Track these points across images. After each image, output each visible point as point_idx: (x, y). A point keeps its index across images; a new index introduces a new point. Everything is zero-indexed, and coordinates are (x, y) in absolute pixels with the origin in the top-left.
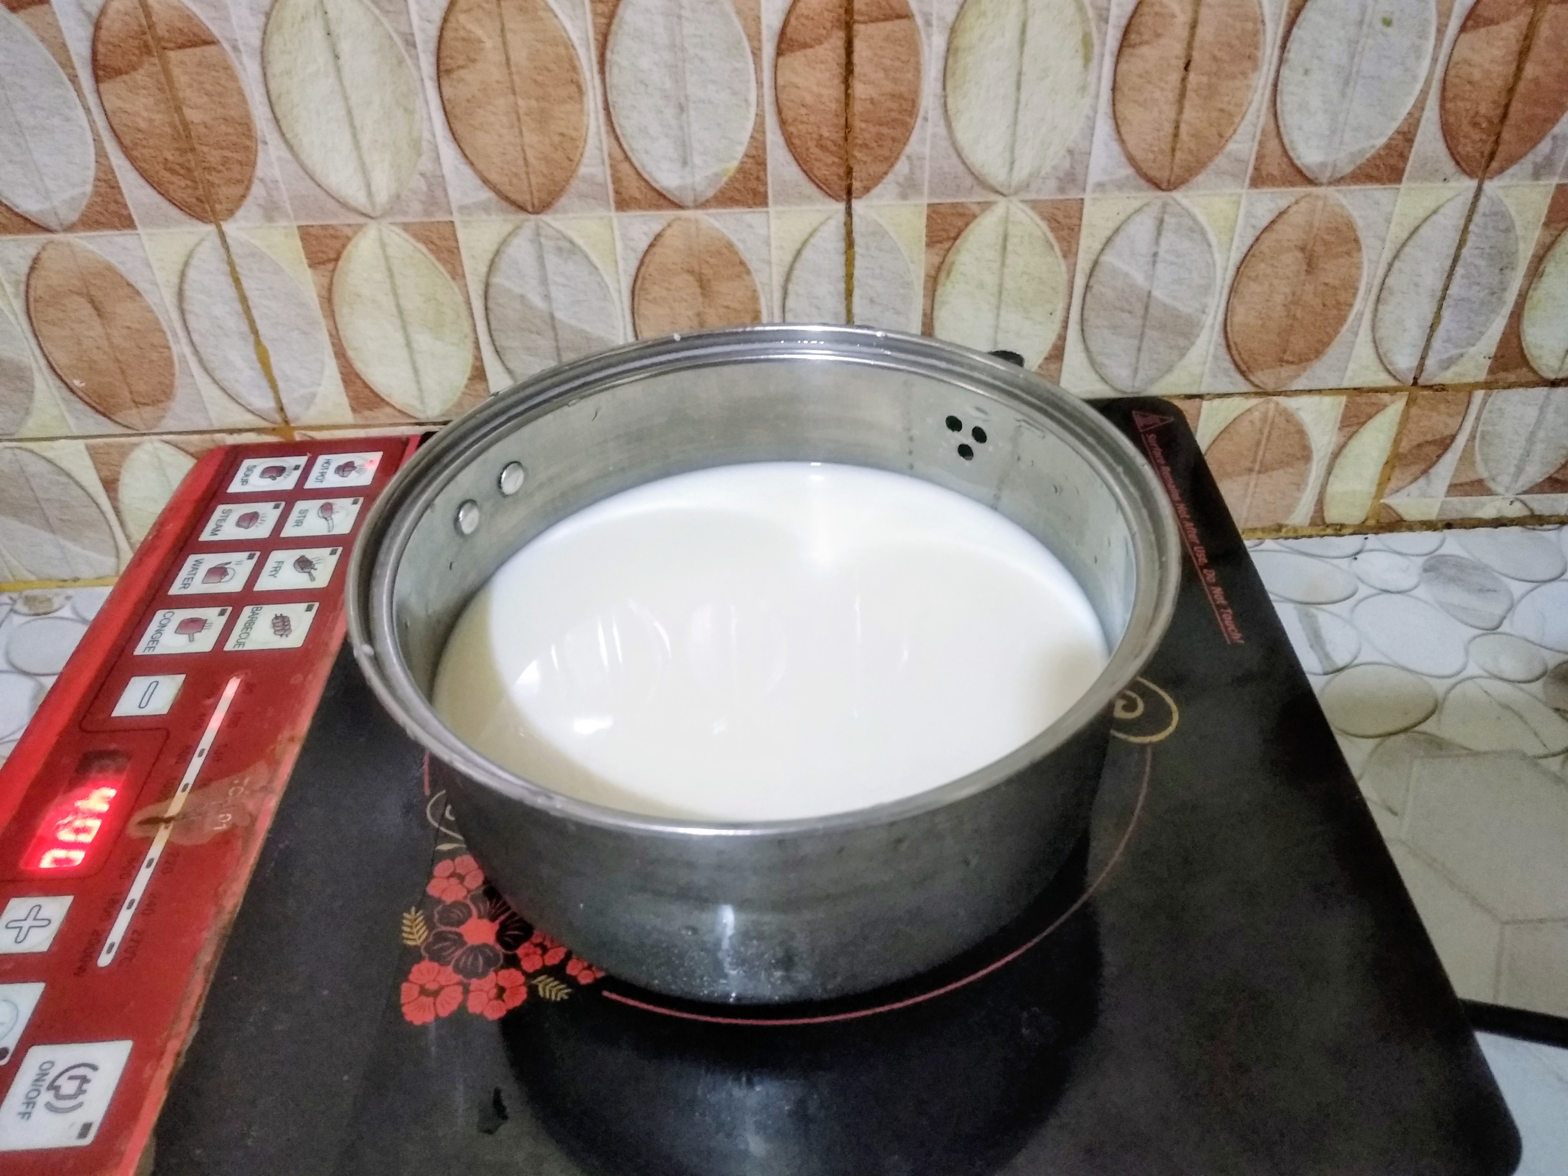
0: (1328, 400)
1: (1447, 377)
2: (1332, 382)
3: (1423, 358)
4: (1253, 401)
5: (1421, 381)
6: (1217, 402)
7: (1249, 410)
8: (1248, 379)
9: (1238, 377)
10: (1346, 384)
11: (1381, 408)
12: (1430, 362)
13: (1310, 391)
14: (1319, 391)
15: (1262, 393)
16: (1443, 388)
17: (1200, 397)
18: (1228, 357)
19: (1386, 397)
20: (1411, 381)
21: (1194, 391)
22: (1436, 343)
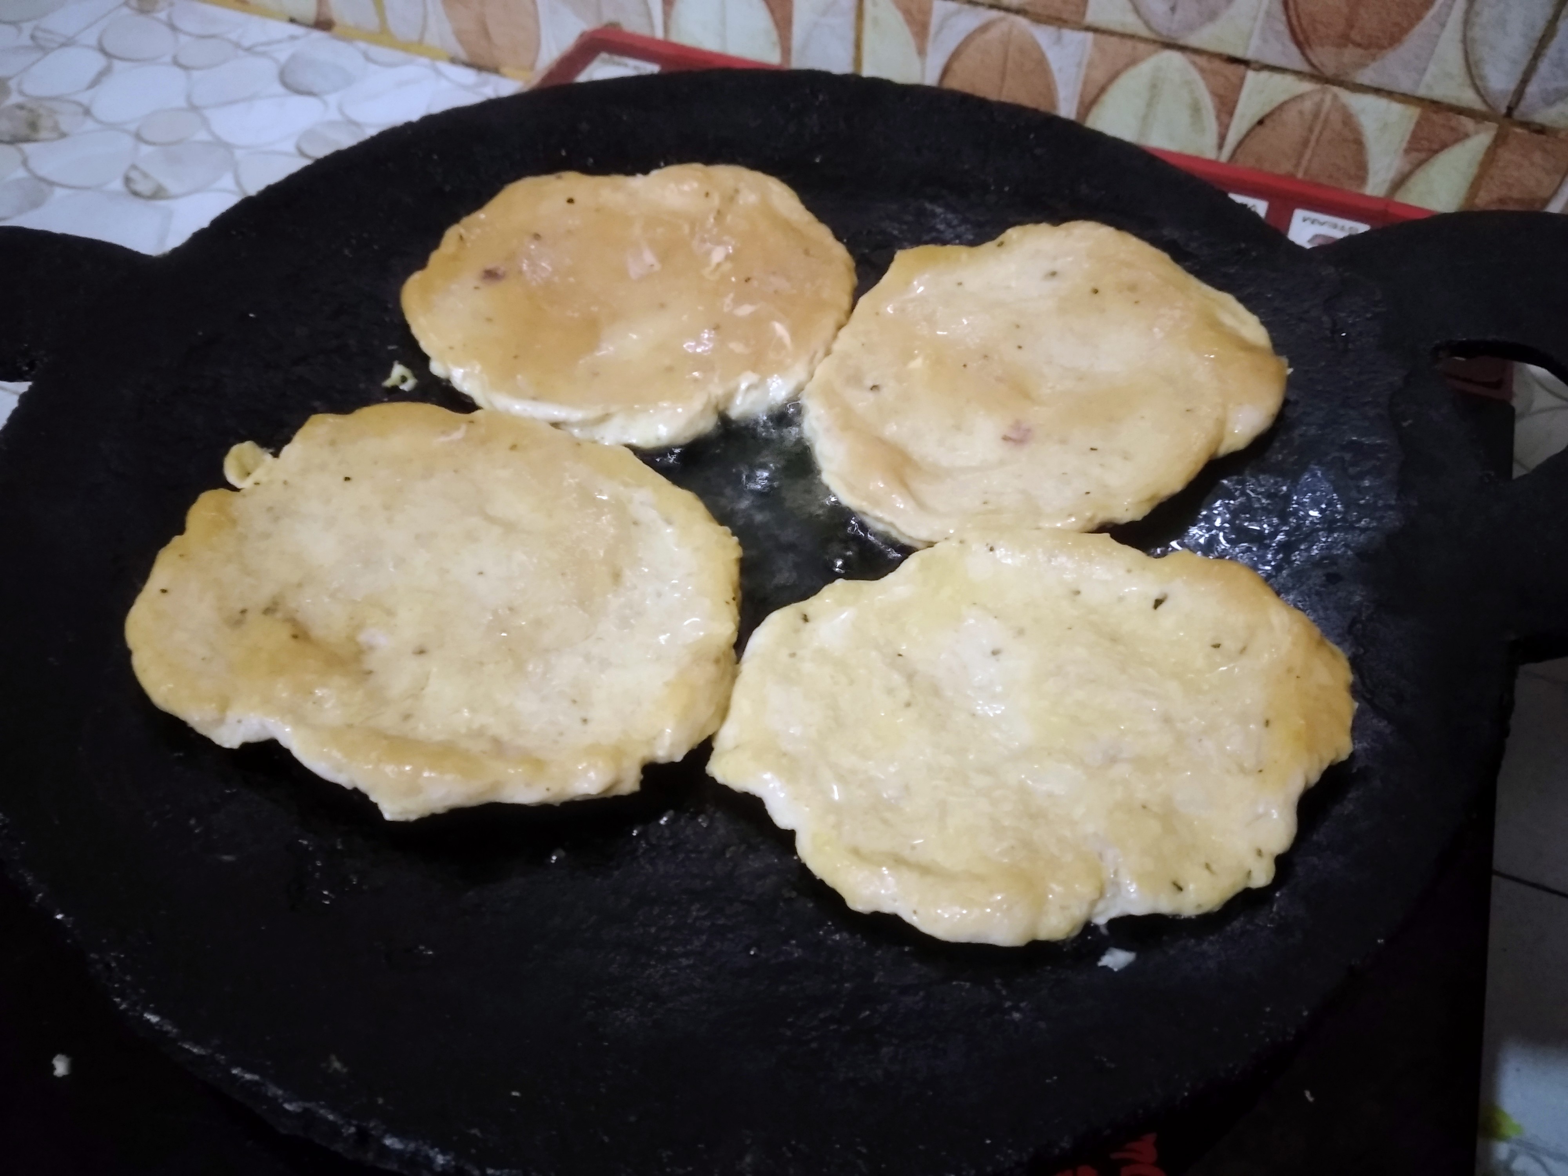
0: (1396, 108)
1: (1546, 116)
2: (1405, 85)
3: (1525, 81)
4: (1306, 86)
5: (1516, 114)
6: (1264, 75)
7: (1300, 97)
8: (1304, 54)
9: (1294, 49)
10: (1422, 92)
11: (1461, 137)
12: (1532, 89)
13: (1377, 91)
14: (1390, 94)
15: (1318, 76)
16: (1541, 130)
17: (1245, 63)
18: (1284, 18)
19: (1468, 124)
20: (1503, 110)
21: (1239, 53)
22: (1544, 67)
